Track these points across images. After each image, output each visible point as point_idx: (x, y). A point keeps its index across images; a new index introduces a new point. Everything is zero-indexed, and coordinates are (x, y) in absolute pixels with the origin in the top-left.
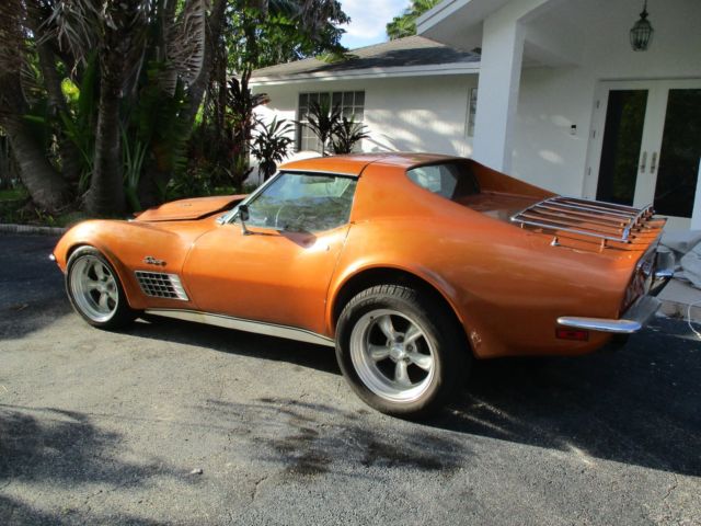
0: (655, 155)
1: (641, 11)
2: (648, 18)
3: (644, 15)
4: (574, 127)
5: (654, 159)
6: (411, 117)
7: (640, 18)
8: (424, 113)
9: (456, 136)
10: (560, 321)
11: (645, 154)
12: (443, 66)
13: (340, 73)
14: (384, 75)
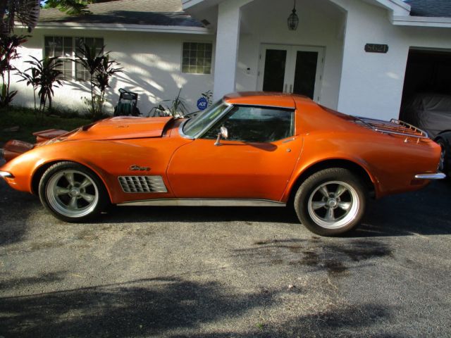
0: (291, 86)
1: (292, 9)
2: (296, 13)
3: (294, 11)
4: (249, 69)
5: (291, 88)
6: (140, 58)
7: (292, 12)
8: (151, 56)
9: (175, 72)
10: (416, 176)
11: (286, 86)
12: (170, 27)
13: (88, 25)
14: (125, 29)
